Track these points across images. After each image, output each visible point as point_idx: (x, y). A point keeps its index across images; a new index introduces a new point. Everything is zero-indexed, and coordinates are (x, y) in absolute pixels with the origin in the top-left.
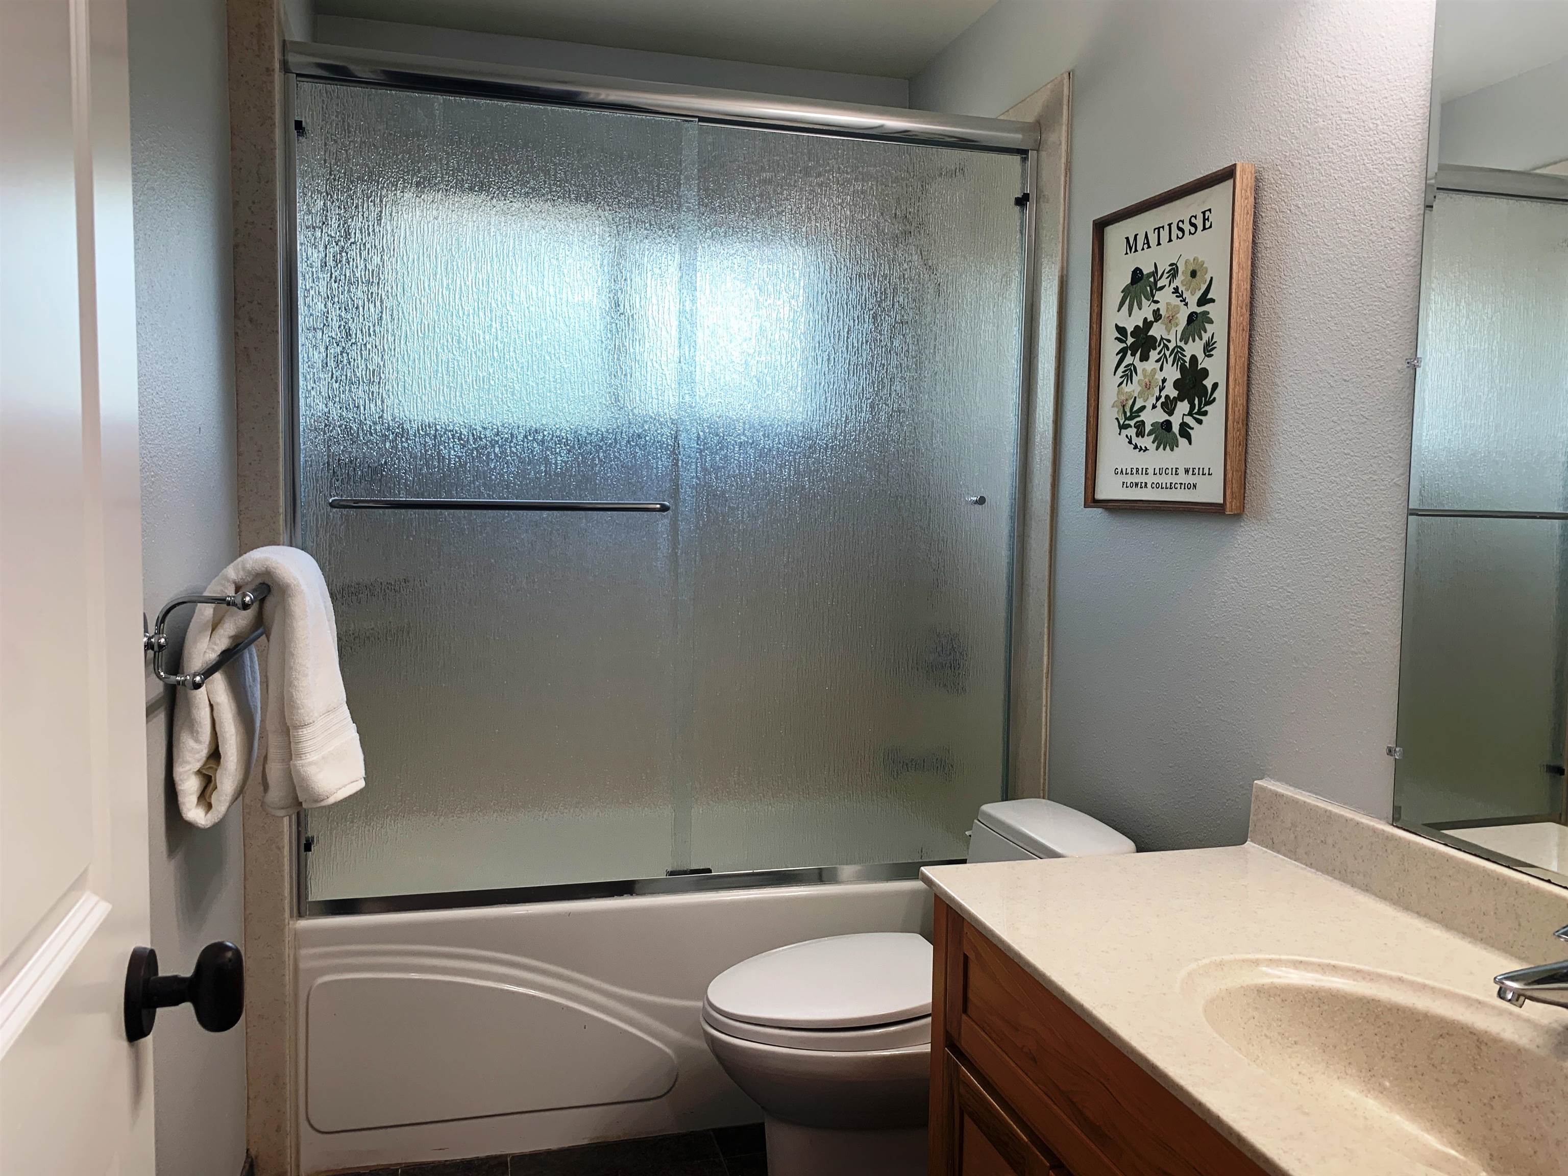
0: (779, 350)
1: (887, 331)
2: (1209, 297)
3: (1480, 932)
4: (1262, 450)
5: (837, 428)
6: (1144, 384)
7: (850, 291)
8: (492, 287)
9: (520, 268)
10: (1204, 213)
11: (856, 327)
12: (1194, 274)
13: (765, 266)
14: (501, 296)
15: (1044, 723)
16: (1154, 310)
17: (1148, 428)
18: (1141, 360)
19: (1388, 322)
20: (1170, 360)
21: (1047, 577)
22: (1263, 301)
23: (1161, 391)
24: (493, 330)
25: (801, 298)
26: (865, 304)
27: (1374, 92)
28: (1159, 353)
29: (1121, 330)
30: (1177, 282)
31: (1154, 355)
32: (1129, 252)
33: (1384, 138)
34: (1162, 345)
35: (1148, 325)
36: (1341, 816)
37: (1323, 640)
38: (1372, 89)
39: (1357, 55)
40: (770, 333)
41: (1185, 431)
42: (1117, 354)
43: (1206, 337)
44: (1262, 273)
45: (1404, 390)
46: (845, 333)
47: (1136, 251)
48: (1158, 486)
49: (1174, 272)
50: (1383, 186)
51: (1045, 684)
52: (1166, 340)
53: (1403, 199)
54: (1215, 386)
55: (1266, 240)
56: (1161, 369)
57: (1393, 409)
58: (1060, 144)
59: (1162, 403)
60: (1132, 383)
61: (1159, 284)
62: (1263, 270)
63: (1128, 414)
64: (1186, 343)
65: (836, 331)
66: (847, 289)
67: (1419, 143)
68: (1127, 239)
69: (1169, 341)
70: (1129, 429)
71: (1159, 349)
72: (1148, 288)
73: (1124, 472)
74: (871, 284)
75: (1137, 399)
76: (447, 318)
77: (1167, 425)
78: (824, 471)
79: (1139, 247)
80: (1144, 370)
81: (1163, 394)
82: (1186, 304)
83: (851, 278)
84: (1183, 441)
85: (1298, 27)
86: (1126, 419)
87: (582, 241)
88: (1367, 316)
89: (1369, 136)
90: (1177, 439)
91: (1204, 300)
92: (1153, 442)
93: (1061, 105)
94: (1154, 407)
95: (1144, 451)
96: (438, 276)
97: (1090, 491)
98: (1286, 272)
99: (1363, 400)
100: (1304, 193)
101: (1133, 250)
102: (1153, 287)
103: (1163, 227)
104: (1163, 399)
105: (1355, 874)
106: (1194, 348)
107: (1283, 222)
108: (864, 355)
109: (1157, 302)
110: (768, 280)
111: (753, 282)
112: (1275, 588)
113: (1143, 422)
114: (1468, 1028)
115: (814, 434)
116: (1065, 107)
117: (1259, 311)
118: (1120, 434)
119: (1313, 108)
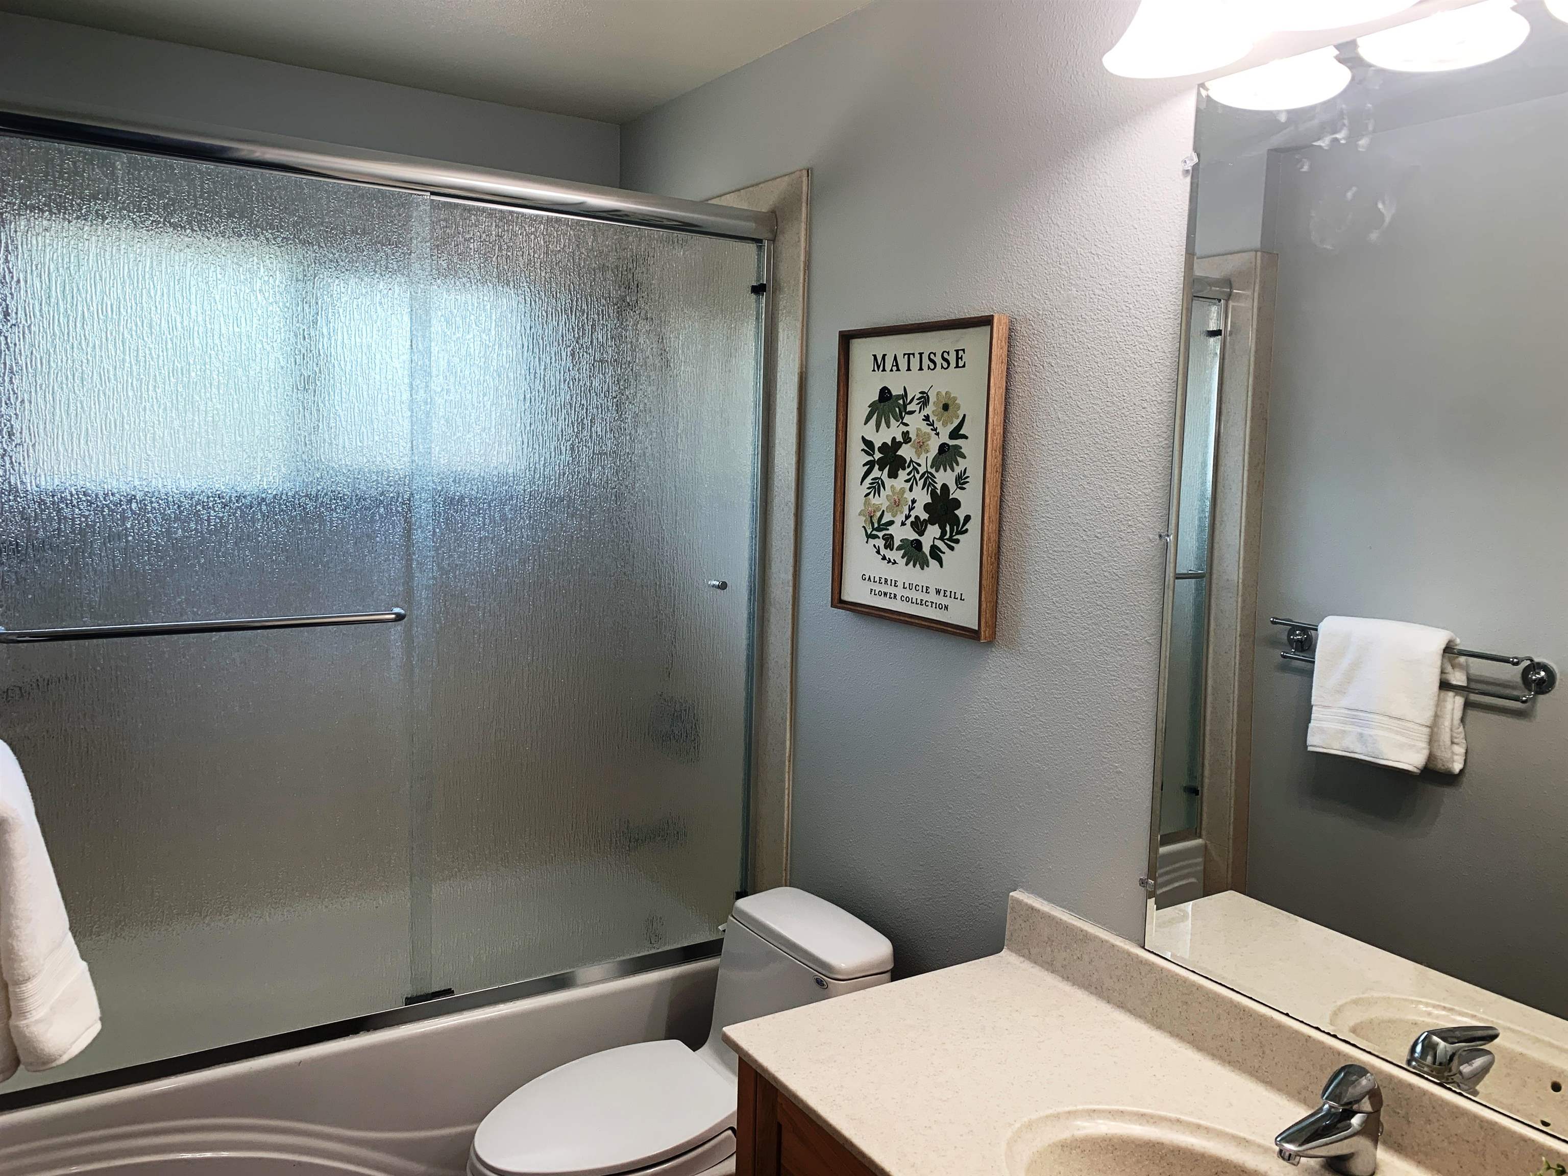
0: (470, 388)
1: (586, 370)
2: (961, 432)
3: (1228, 1055)
4: (1014, 584)
5: (535, 472)
6: (892, 501)
7: (545, 326)
8: (125, 314)
9: (159, 293)
10: (957, 351)
11: (553, 364)
12: (946, 407)
13: (452, 296)
14: (136, 325)
15: (786, 805)
16: (903, 432)
17: (897, 543)
18: (890, 476)
19: (1140, 493)
20: (921, 483)
21: (789, 665)
22: (1015, 446)
23: (910, 510)
24: (127, 365)
25: (493, 332)
26: (563, 340)
27: (1127, 277)
28: (909, 474)
29: (869, 444)
30: (928, 411)
31: (903, 475)
32: (876, 369)
33: (1137, 322)
34: (911, 467)
35: (896, 445)
36: (1096, 937)
37: (1076, 771)
38: (1125, 274)
39: (1110, 238)
40: (459, 369)
41: (936, 553)
42: (864, 465)
43: (958, 470)
44: (1014, 418)
45: (1156, 558)
46: (542, 371)
47: (884, 370)
48: (908, 599)
49: (924, 400)
50: (1135, 366)
51: (787, 768)
52: (916, 463)
53: (1155, 384)
54: (967, 518)
55: (1019, 390)
56: (911, 489)
57: (1144, 573)
58: (799, 241)
59: (912, 522)
60: (879, 496)
61: (909, 408)
62: (1014, 416)
63: (876, 525)
64: (937, 471)
65: (532, 368)
66: (543, 323)
67: (1171, 336)
68: (875, 356)
69: (919, 465)
70: (877, 539)
71: (908, 470)
72: (897, 409)
73: (872, 580)
74: (568, 319)
75: (885, 513)
76: (66, 351)
77: (918, 545)
78: (523, 518)
79: (888, 368)
80: (892, 487)
81: (913, 514)
82: (938, 434)
83: (546, 312)
84: (933, 563)
85: (1052, 195)
86: (874, 529)
87: (237, 264)
88: (1119, 483)
89: (1122, 316)
90: (927, 560)
91: (955, 434)
92: (903, 557)
93: (800, 200)
94: (903, 524)
95: (893, 564)
96: (53, 300)
97: (836, 592)
98: (1038, 424)
99: (1115, 559)
100: (1057, 354)
101: (881, 368)
102: (902, 409)
103: (913, 354)
104: (912, 519)
105: (1111, 992)
106: (946, 477)
107: (1036, 376)
108: (562, 394)
109: (906, 425)
110: (455, 311)
111: (440, 313)
112: (1027, 715)
113: (891, 537)
114: (1240, 1167)
115: (511, 478)
116: (804, 205)
117: (1011, 453)
118: (867, 542)
119: (1066, 275)
